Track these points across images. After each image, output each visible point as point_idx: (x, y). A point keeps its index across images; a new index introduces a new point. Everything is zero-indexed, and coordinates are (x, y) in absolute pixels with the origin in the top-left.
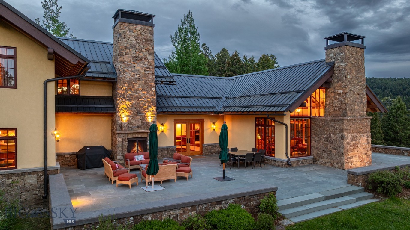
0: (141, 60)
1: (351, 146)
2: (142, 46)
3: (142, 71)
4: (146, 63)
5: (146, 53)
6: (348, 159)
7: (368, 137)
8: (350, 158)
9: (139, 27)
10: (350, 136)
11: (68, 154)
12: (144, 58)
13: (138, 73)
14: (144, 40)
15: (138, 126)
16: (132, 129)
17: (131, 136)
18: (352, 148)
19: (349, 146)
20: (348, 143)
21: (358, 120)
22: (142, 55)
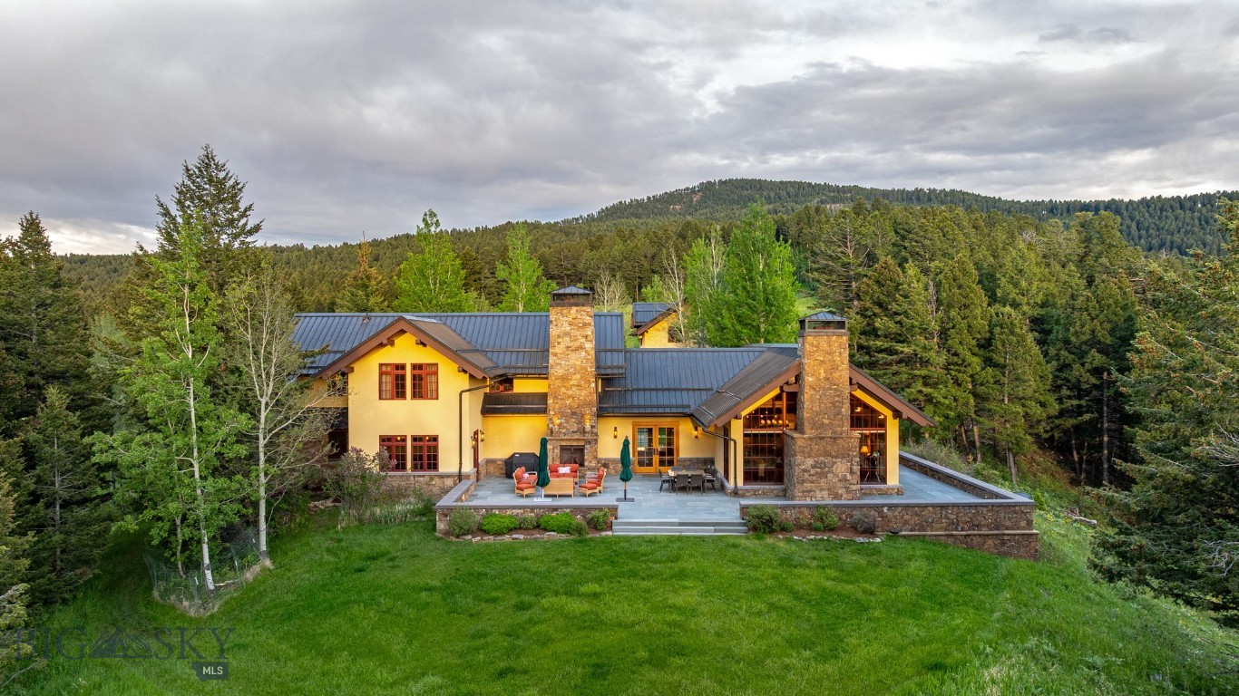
0: (577, 349)
1: (810, 475)
2: (578, 333)
3: (578, 363)
4: (583, 353)
5: (583, 340)
6: (804, 492)
7: (852, 465)
8: (810, 491)
9: (574, 309)
10: (810, 462)
11: (500, 460)
12: (581, 348)
13: (574, 366)
14: (581, 325)
15: (573, 432)
16: (565, 434)
17: (564, 443)
18: (814, 478)
19: (806, 474)
20: (805, 471)
21: (829, 440)
22: (578, 344)
